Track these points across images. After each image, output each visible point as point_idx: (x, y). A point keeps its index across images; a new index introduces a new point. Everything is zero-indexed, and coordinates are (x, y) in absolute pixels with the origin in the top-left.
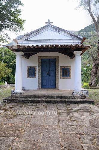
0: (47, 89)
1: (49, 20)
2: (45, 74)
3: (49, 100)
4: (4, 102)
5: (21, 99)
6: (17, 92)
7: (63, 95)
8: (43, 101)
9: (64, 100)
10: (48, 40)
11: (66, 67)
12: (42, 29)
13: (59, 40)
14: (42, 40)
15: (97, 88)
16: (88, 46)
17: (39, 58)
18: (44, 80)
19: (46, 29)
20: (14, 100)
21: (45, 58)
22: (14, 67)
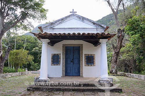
0: (71, 77)
1: (73, 9)
2: (69, 62)
3: (76, 88)
4: (28, 90)
5: (46, 87)
6: (42, 80)
7: (90, 83)
8: (69, 89)
9: (91, 88)
10: (73, 28)
11: (90, 55)
12: (66, 17)
13: (83, 28)
14: (66, 28)
15: (118, 75)
16: (114, 34)
17: (64, 46)
18: (68, 68)
19: (70, 18)
20: (40, 88)
21: (69, 46)
22: (35, 54)
